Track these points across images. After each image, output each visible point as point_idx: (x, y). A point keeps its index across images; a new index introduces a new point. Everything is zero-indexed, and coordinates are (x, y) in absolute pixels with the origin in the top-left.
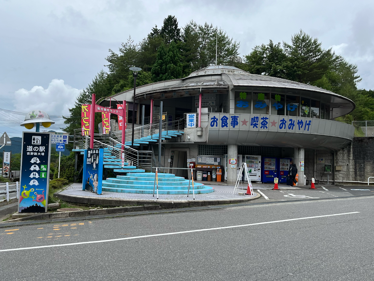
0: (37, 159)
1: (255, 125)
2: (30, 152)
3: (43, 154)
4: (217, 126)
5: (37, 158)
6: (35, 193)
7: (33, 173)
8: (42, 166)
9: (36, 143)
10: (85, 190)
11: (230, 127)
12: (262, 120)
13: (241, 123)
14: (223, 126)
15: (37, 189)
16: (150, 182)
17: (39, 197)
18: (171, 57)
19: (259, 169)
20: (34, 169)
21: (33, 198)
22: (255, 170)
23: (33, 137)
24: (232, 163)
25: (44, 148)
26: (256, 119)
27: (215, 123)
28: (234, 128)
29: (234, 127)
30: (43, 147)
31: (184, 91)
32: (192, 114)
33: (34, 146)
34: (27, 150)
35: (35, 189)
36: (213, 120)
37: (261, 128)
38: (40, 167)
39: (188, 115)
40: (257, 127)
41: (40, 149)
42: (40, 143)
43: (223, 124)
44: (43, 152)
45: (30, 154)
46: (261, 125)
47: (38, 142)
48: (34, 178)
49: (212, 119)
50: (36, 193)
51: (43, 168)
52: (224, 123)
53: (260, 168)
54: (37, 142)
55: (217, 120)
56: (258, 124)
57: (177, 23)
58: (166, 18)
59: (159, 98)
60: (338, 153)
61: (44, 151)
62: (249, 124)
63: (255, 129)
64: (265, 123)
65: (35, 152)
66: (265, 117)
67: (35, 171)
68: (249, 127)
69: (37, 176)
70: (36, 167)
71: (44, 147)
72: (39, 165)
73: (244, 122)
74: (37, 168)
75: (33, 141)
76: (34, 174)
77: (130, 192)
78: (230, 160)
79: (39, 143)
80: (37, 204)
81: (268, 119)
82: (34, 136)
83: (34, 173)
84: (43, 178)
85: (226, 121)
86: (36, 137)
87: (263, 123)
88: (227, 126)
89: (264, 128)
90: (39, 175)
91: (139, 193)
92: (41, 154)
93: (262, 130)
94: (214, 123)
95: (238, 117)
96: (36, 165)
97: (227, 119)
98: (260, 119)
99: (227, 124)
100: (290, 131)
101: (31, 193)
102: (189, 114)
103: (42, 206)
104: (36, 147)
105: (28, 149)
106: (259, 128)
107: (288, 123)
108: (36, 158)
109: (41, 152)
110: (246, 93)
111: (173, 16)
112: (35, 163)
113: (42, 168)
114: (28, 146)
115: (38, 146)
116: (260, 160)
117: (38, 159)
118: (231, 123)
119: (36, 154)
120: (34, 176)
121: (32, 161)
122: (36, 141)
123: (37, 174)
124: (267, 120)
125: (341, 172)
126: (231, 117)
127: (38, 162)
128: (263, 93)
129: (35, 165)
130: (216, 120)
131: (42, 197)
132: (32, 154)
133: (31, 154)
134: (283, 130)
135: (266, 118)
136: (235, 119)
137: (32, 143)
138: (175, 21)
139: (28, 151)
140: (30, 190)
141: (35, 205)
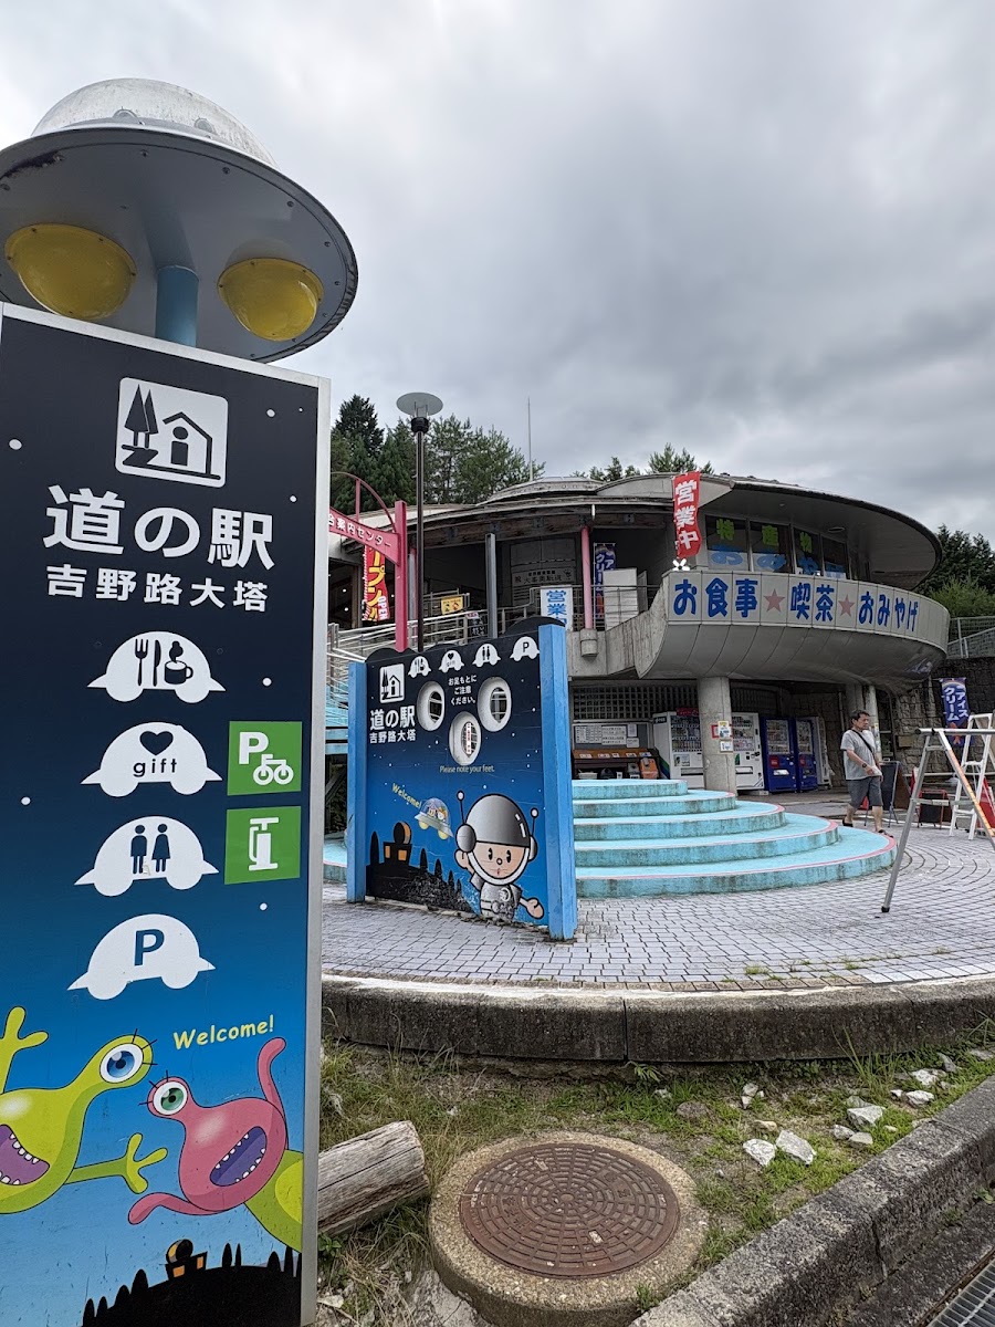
0: (176, 651)
1: (802, 610)
2: (91, 563)
3: (252, 596)
4: (693, 612)
5: (185, 643)
6: (163, 1091)
7: (126, 833)
8: (245, 737)
9: (163, 458)
10: (367, 898)
11: (733, 616)
12: (820, 595)
13: (766, 604)
14: (712, 613)
15: (182, 1041)
16: (685, 823)
17: (221, 1138)
18: (389, 478)
19: (757, 754)
20: (148, 778)
21: (132, 1169)
22: (748, 758)
23: (128, 388)
24: (722, 735)
25: (258, 528)
26: (803, 590)
27: (689, 601)
28: (744, 619)
29: (745, 615)
30: (250, 518)
31: (538, 514)
32: (559, 590)
33: (139, 496)
34: (49, 542)
35: (156, 1042)
36: (681, 591)
37: (817, 618)
38: (218, 755)
39: (544, 593)
40: (807, 617)
41: (216, 539)
42: (219, 467)
43: (714, 607)
44: (253, 570)
45: (91, 584)
46: (816, 612)
47: (196, 462)
48: (149, 896)
49: (678, 587)
50: (172, 1098)
51: (255, 759)
52: (716, 603)
53: (760, 751)
54: (180, 453)
55: (695, 590)
56: (808, 608)
57: (373, 416)
58: (347, 401)
59: (440, 544)
60: (898, 703)
61: (268, 563)
62: (785, 604)
63: (803, 623)
64: (828, 604)
65: (158, 563)
66: (825, 586)
67: (154, 798)
68: (786, 617)
69: (187, 865)
70: (167, 754)
71: (267, 520)
72: (210, 724)
73: (774, 601)
74: (187, 767)
75: (124, 436)
76: (138, 847)
77: (661, 893)
78: (713, 726)
79: (209, 461)
80: (185, 1248)
81: (832, 590)
82: (147, 387)
83: (151, 824)
84: (265, 887)
85: (723, 596)
86: (167, 400)
87: (822, 604)
88: (725, 613)
89: (824, 620)
90: (213, 851)
91: (714, 889)
92: (228, 596)
93: (819, 624)
94: (685, 602)
95: (756, 583)
96: (177, 731)
97: (725, 588)
98: (813, 589)
99: (725, 604)
100: (881, 630)
101: (104, 1106)
102: (548, 591)
103: (255, 1257)
104: (168, 514)
105: (60, 526)
106: (811, 621)
107: (878, 605)
108: (167, 639)
109: (228, 578)
110: (732, 523)
111: (364, 397)
112: (156, 705)
113: (244, 760)
114: (57, 493)
115: (200, 502)
116: (756, 726)
117: (193, 656)
118: (737, 603)
119: (164, 589)
120: (150, 870)
121: (122, 677)
122: (162, 442)
123: (183, 839)
124: (831, 595)
125: (910, 752)
126: (738, 582)
127: (199, 686)
128: (774, 526)
129: (157, 728)
130: (690, 591)
131: (257, 1132)
132: (114, 584)
133: (106, 592)
134: (865, 628)
135: (830, 590)
136: (747, 590)
137: (122, 455)
138: (371, 410)
139: (62, 555)
140: (96, 1075)
141: (157, 1277)
